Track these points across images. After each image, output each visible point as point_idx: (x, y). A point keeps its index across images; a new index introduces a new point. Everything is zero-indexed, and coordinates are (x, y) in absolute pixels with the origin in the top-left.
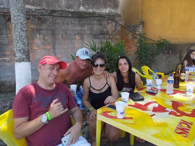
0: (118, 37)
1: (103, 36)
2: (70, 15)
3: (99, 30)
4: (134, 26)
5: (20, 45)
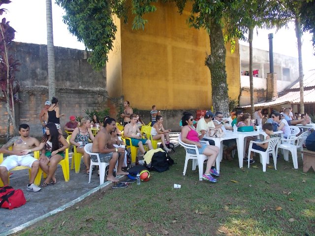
0: (106, 106)
1: (95, 105)
3: (92, 101)
4: (116, 99)
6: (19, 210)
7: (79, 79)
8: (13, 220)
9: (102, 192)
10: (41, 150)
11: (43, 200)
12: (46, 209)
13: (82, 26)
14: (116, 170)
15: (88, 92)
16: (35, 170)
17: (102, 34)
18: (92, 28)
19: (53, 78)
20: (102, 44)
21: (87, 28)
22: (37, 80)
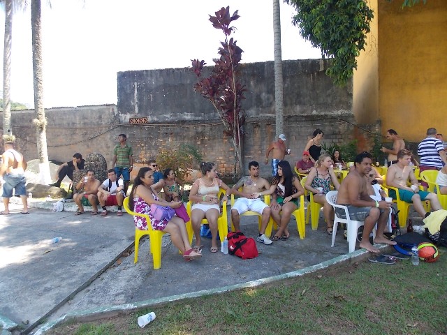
0: (351, 137)
3: (330, 130)
4: (369, 126)
6: (252, 262)
7: (312, 102)
8: (247, 272)
9: (352, 262)
10: (271, 195)
11: (276, 257)
12: (280, 268)
13: (320, 24)
14: (374, 235)
15: (324, 118)
16: (265, 218)
17: (348, 28)
18: (333, 23)
19: (281, 103)
20: (349, 43)
21: (326, 26)
22: (262, 107)
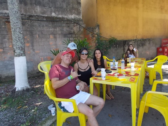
0: (82, 36)
1: (71, 35)
2: (45, 19)
3: (67, 31)
4: (92, 28)
5: (19, 44)
7: (51, 5)
